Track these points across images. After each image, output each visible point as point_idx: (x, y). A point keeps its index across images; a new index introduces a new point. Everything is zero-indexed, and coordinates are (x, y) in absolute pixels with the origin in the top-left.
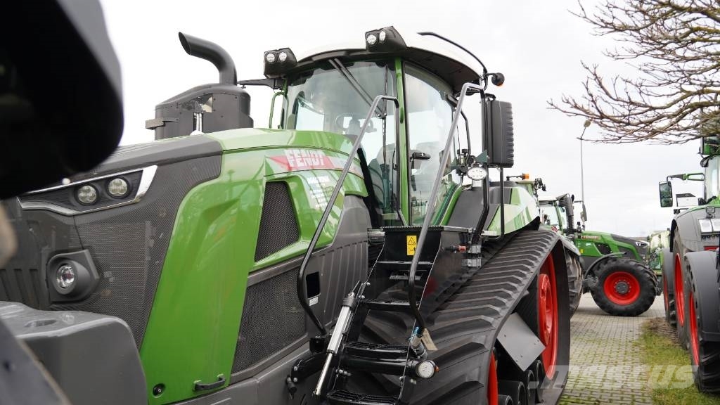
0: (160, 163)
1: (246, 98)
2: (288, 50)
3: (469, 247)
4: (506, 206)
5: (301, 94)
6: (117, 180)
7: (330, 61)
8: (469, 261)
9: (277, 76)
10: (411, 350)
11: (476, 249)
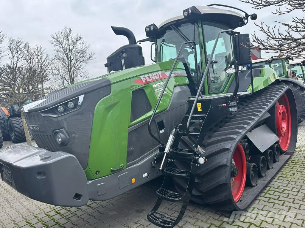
0: (85, 94)
1: (140, 49)
2: (154, 25)
3: (229, 103)
6: (70, 103)
7: (171, 26)
8: (230, 109)
9: (152, 37)
10: (195, 153)
11: (234, 103)
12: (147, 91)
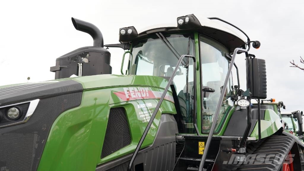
0: (42, 98)
1: (108, 55)
2: (133, 28)
3: (238, 149)
4: (262, 121)
5: (140, 52)
6: (13, 109)
7: (157, 34)
9: (127, 42)
11: (243, 150)
12: (128, 111)
